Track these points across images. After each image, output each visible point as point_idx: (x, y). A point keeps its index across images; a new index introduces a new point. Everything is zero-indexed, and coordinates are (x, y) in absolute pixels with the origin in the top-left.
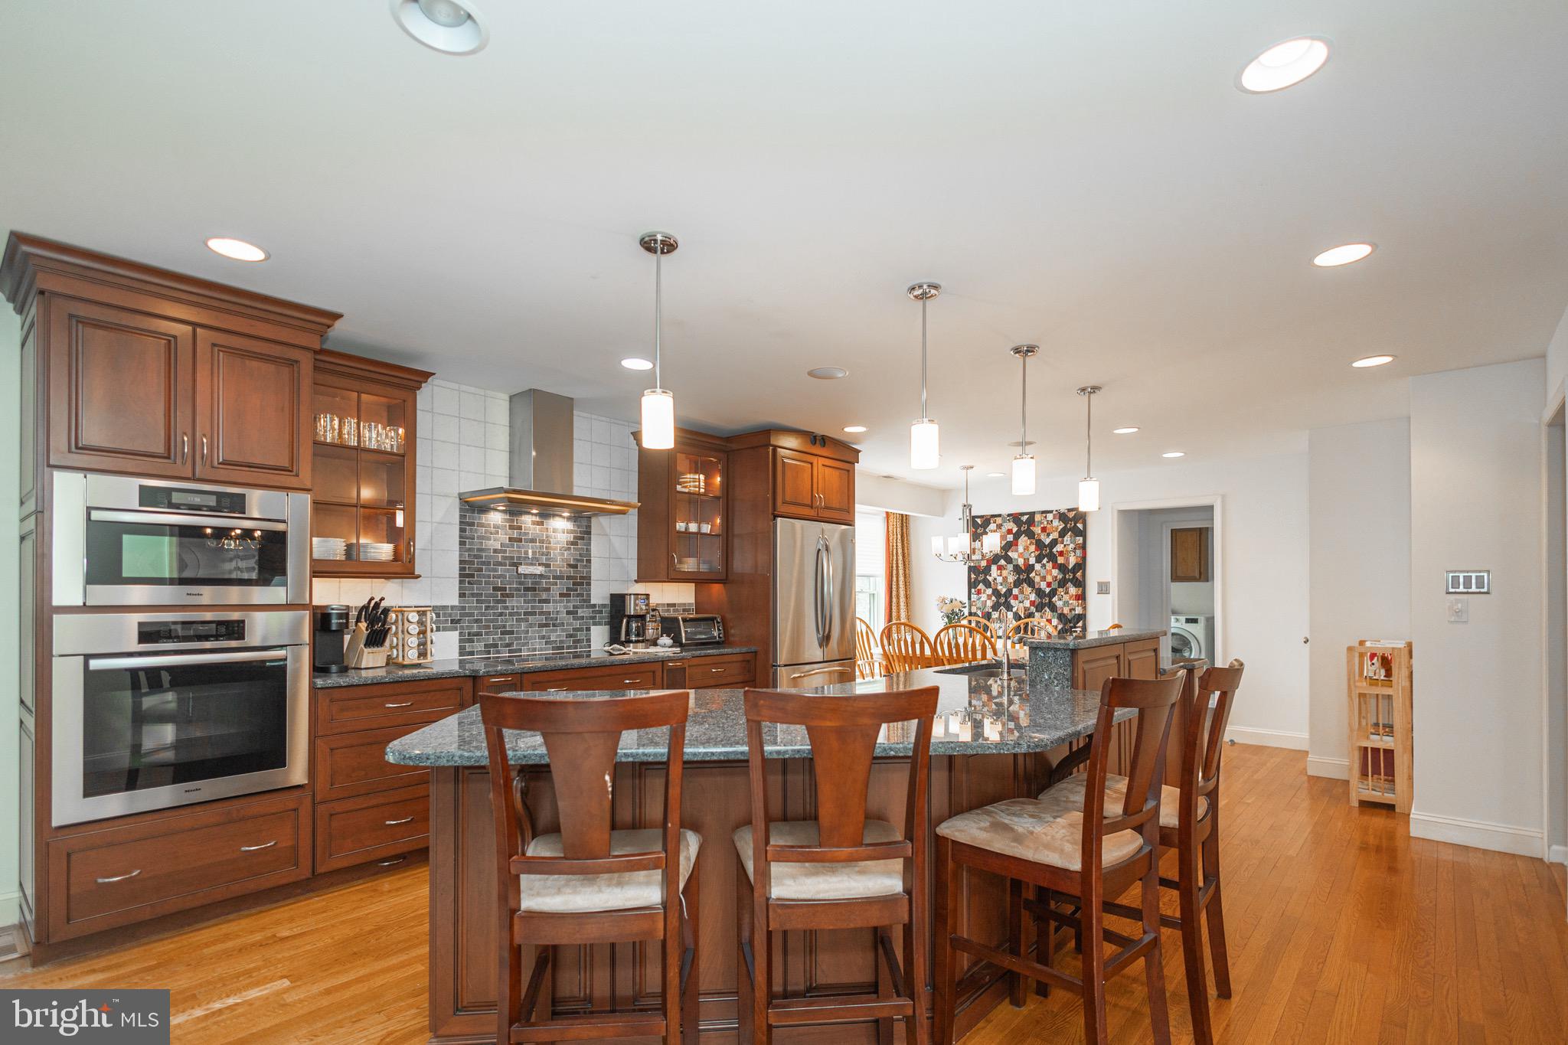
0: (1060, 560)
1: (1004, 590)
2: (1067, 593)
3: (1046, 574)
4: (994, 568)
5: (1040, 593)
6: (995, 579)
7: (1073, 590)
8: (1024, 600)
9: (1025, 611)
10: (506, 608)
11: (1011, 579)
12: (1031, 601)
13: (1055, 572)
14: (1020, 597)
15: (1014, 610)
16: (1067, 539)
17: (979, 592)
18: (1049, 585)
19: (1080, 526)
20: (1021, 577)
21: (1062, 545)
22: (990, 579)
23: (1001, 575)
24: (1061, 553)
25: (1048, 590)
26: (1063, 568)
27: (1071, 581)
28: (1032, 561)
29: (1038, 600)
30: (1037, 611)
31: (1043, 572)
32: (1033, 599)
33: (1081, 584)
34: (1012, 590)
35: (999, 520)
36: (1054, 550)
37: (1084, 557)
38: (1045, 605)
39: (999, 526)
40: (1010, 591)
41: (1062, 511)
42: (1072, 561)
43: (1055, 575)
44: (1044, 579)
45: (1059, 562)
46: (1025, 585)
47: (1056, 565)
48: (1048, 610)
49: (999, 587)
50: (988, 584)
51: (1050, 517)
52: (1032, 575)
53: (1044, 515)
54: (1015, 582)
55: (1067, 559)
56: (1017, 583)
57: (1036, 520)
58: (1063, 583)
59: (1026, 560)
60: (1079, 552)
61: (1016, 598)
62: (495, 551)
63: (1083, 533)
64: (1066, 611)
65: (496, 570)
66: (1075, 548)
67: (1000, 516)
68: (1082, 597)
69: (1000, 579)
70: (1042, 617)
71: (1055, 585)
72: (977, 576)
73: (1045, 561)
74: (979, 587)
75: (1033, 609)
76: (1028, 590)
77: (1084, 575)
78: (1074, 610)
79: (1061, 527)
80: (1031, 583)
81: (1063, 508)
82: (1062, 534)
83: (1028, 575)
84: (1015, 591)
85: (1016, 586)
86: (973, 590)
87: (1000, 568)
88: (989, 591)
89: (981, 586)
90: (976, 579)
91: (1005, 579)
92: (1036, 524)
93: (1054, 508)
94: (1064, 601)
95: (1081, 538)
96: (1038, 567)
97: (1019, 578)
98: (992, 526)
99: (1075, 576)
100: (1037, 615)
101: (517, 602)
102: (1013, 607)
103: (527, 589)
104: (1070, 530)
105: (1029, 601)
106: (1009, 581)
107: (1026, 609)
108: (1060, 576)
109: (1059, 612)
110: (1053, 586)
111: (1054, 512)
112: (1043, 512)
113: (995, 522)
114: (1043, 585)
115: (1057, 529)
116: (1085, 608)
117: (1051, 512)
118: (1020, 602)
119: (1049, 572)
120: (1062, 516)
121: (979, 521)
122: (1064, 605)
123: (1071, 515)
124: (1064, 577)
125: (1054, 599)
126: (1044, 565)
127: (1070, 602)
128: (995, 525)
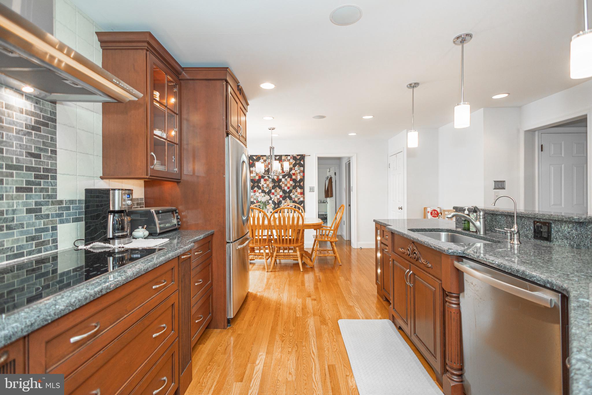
0: (294, 177)
1: (267, 190)
2: (296, 192)
3: (287, 184)
4: (262, 180)
5: (284, 191)
6: (263, 185)
7: (299, 190)
8: (278, 195)
9: (278, 200)
11: (271, 185)
13: (291, 182)
14: (275, 194)
15: (273, 199)
16: (296, 168)
17: (255, 191)
18: (288, 188)
19: (302, 162)
20: (276, 184)
21: (294, 171)
22: (260, 185)
23: (266, 184)
24: (294, 174)
25: (288, 190)
26: (294, 181)
27: (298, 186)
28: (281, 177)
29: (283, 195)
30: (283, 200)
31: (286, 183)
32: (281, 194)
33: (302, 188)
34: (271, 190)
35: (265, 158)
36: (291, 173)
37: (304, 176)
38: (287, 197)
39: (265, 161)
41: (294, 155)
42: (299, 178)
43: (292, 183)
44: (286, 185)
45: (293, 178)
46: (277, 188)
47: (292, 179)
48: (288, 199)
49: (265, 189)
50: (259, 188)
51: (289, 158)
52: (281, 183)
53: (286, 157)
54: (273, 187)
55: (297, 177)
56: (274, 187)
57: (282, 159)
58: (295, 187)
59: (278, 177)
60: (302, 174)
61: (273, 194)
63: (303, 166)
64: (296, 199)
66: (300, 172)
67: (265, 156)
68: (303, 193)
69: (265, 185)
70: (285, 202)
72: (254, 184)
73: (287, 177)
74: (255, 189)
75: (281, 199)
76: (278, 190)
77: (304, 184)
78: (300, 199)
79: (294, 163)
80: (280, 187)
81: (295, 154)
82: (294, 165)
83: (279, 184)
84: (273, 191)
85: (273, 189)
87: (265, 180)
88: (260, 191)
89: (256, 189)
91: (268, 185)
92: (283, 160)
93: (291, 154)
94: (296, 195)
95: (302, 168)
96: (283, 180)
97: (274, 185)
98: (262, 160)
99: (299, 184)
100: (283, 201)
104: (298, 164)
106: (270, 186)
107: (278, 199)
108: (294, 184)
109: (293, 200)
110: (290, 189)
111: (291, 156)
112: (286, 155)
113: (263, 159)
114: (286, 188)
115: (292, 163)
116: (304, 198)
117: (289, 156)
118: (275, 196)
119: (289, 182)
120: (294, 158)
121: (255, 158)
122: (295, 197)
123: (298, 157)
124: (295, 185)
125: (291, 195)
126: (286, 180)
127: (298, 195)
128: (263, 160)
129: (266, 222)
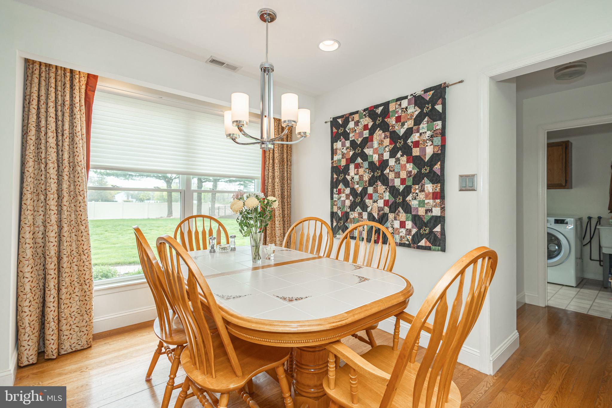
0: (416, 152)
1: (360, 189)
2: (422, 191)
3: (400, 170)
4: (352, 166)
5: (393, 191)
6: (353, 178)
7: (429, 187)
9: (379, 211)
11: (366, 178)
12: (385, 201)
13: (410, 167)
14: (375, 196)
15: (369, 209)
16: (424, 126)
17: (339, 192)
18: (403, 181)
19: (439, 107)
20: (376, 174)
21: (418, 134)
22: (349, 178)
23: (357, 174)
24: (416, 144)
25: (402, 188)
26: (418, 161)
27: (427, 175)
28: (386, 156)
29: (392, 200)
30: (391, 212)
31: (397, 168)
32: (387, 198)
33: (439, 179)
34: (366, 188)
35: (356, 117)
36: (409, 141)
37: (443, 146)
38: (399, 205)
39: (357, 124)
40: (365, 190)
41: (418, 94)
42: (430, 151)
43: (410, 169)
44: (398, 175)
45: (414, 154)
46: (379, 183)
47: (411, 159)
48: (402, 211)
49: (356, 186)
50: (347, 184)
51: (405, 103)
52: (387, 171)
53: (399, 103)
54: (370, 180)
55: (423, 151)
56: (372, 182)
57: (391, 110)
58: (418, 179)
59: (381, 156)
60: (437, 141)
61: (370, 197)
63: (442, 117)
64: (421, 212)
66: (432, 136)
67: (357, 112)
68: (440, 196)
69: (357, 178)
70: (395, 219)
71: (409, 182)
72: (338, 175)
73: (399, 155)
74: (339, 188)
75: (387, 210)
76: (381, 188)
77: (443, 168)
78: (431, 211)
79: (417, 113)
80: (385, 181)
81: (419, 90)
82: (418, 121)
83: (382, 172)
84: (370, 190)
85: (370, 185)
86: (335, 190)
87: (357, 166)
88: (348, 191)
89: (341, 186)
90: (337, 179)
91: (361, 177)
92: (391, 114)
93: (408, 92)
94: (420, 199)
95: (439, 123)
96: (392, 162)
97: (373, 176)
98: (350, 125)
99: (432, 170)
100: (391, 216)
102: (367, 207)
104: (427, 114)
105: (383, 201)
107: (380, 209)
108: (415, 171)
109: (414, 214)
110: (407, 183)
111: (409, 97)
112: (397, 100)
113: (353, 120)
114: (397, 183)
115: (412, 116)
116: (443, 209)
117: (406, 97)
118: (374, 202)
119: (404, 167)
120: (418, 101)
122: (419, 206)
123: (428, 96)
124: (419, 172)
125: (408, 199)
126: (398, 160)
127: (426, 201)
128: (353, 122)
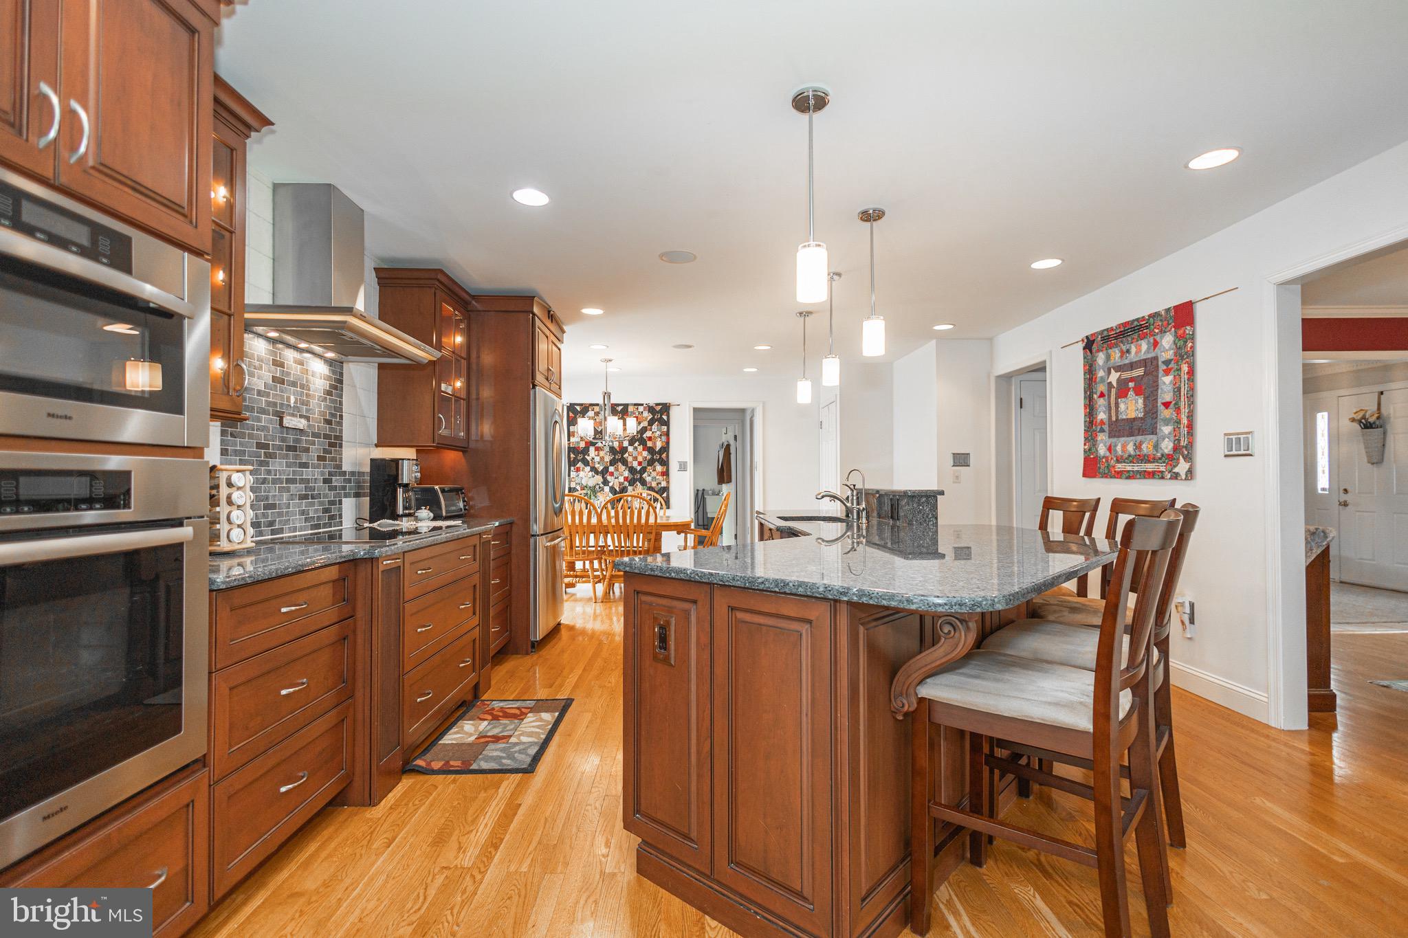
0: (649, 444)
1: (601, 468)
2: (654, 470)
3: (638, 456)
4: (592, 449)
5: (632, 470)
6: (593, 459)
7: (659, 468)
8: (619, 476)
10: (269, 472)
11: (608, 459)
12: (625, 477)
13: (645, 453)
14: (616, 474)
15: (611, 484)
16: (655, 427)
17: (578, 470)
18: (640, 463)
19: (665, 417)
20: (617, 457)
21: (651, 432)
22: (588, 458)
23: (598, 455)
24: (650, 439)
25: (639, 468)
26: (651, 450)
27: (658, 461)
28: (626, 444)
29: (631, 477)
30: (630, 485)
31: (635, 454)
32: (627, 475)
33: (665, 463)
34: (608, 468)
35: (597, 409)
36: (644, 436)
37: (668, 443)
38: (637, 480)
39: (597, 414)
40: (606, 469)
41: (651, 405)
42: (659, 445)
43: (646, 455)
44: (635, 458)
46: (620, 464)
47: (646, 448)
48: (639, 484)
49: (597, 466)
50: (586, 463)
51: (641, 409)
52: (626, 455)
53: (636, 407)
54: (611, 461)
55: (655, 444)
56: (613, 463)
57: (629, 410)
58: (651, 462)
59: (621, 443)
60: (664, 438)
61: (612, 474)
62: (259, 393)
63: (667, 423)
64: (654, 484)
65: (259, 420)
66: (661, 435)
68: (666, 474)
69: (597, 459)
70: (634, 490)
71: (645, 464)
72: (577, 456)
73: (636, 444)
74: (578, 466)
75: (626, 484)
76: (621, 467)
77: (668, 456)
78: (660, 483)
79: (650, 417)
80: (625, 462)
81: (652, 402)
82: (651, 423)
83: (622, 456)
84: (611, 469)
85: (611, 465)
86: (572, 468)
87: (597, 449)
88: (588, 469)
89: (580, 465)
90: (575, 458)
91: (602, 459)
92: (629, 413)
93: (643, 401)
94: (653, 476)
95: (666, 427)
96: (630, 449)
97: (614, 458)
98: (591, 413)
99: (660, 457)
100: (630, 488)
101: (280, 464)
102: (609, 482)
103: (289, 448)
104: (656, 420)
105: (623, 477)
106: (605, 460)
107: (621, 484)
108: (649, 457)
109: (649, 486)
110: (643, 465)
111: (645, 405)
112: (635, 405)
113: (593, 410)
114: (635, 464)
115: (646, 419)
116: (668, 482)
117: (642, 405)
118: (616, 478)
119: (640, 454)
120: (651, 409)
121: (578, 408)
122: (652, 480)
123: (658, 408)
124: (652, 458)
125: (644, 476)
126: (636, 448)
127: (657, 477)
128: (593, 412)
129: (594, 520)
